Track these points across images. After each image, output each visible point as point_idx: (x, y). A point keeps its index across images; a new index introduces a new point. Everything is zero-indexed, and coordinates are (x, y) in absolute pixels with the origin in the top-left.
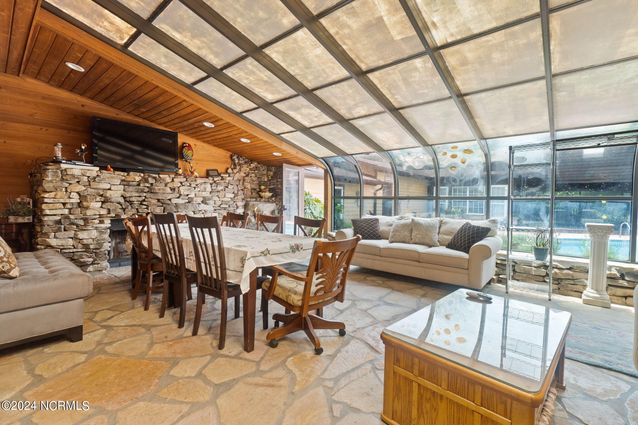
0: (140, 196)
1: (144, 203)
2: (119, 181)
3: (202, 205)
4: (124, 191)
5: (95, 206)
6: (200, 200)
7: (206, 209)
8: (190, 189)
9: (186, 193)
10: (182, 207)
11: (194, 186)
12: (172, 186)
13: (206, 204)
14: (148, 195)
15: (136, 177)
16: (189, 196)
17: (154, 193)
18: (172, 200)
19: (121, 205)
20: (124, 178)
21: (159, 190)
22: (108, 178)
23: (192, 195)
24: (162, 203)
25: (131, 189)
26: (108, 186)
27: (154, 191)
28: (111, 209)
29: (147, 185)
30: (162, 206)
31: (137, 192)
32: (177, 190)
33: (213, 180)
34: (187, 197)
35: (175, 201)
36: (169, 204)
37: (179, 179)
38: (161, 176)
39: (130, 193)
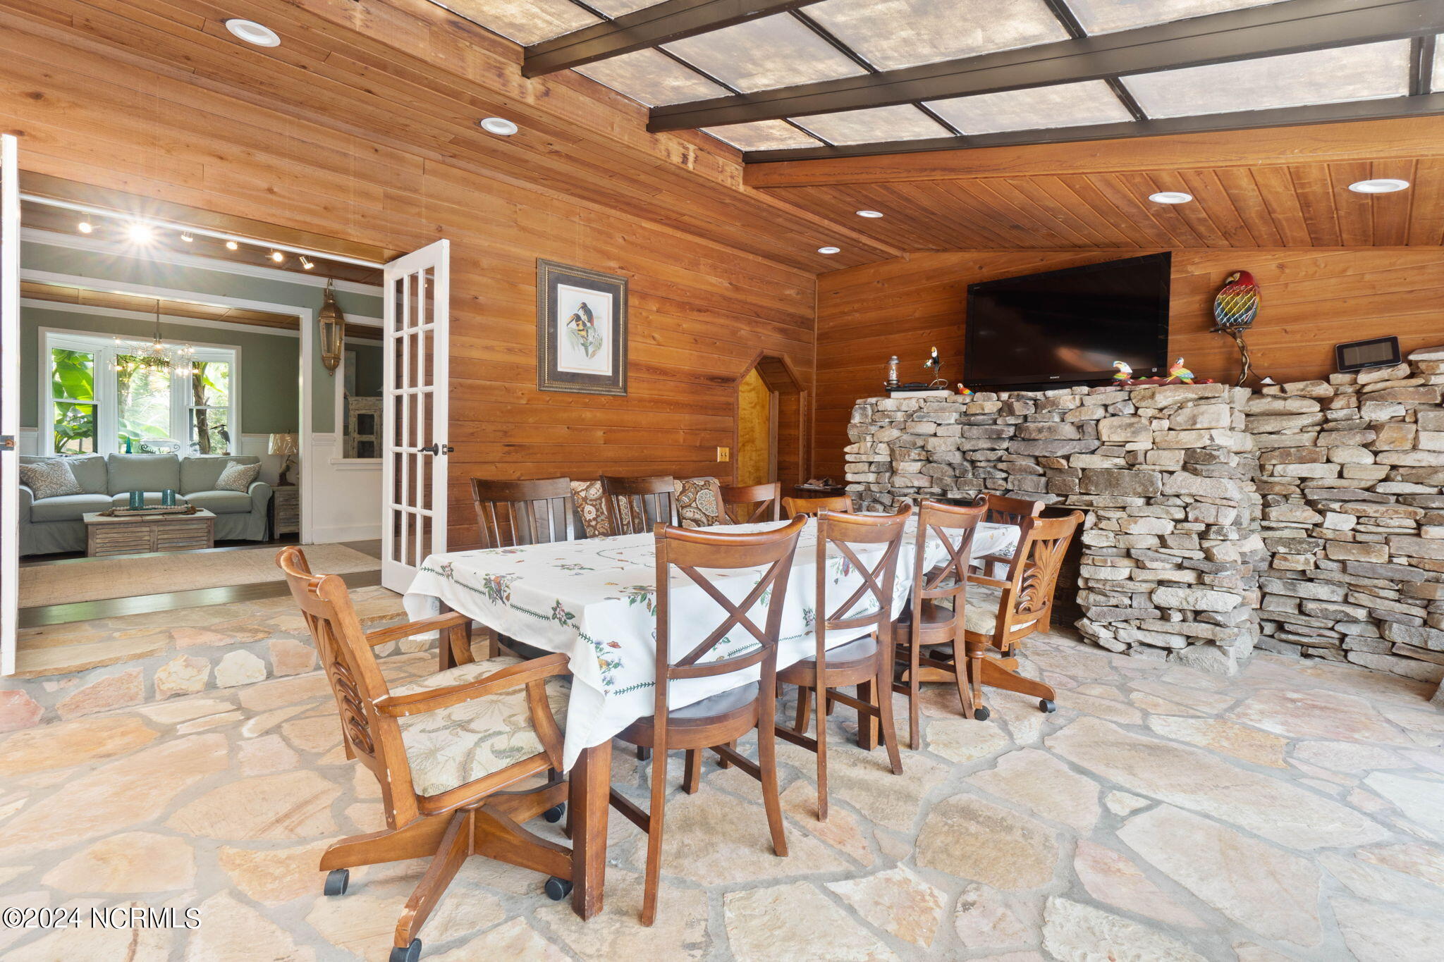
0: (993, 450)
1: (1000, 466)
2: (955, 416)
3: (1181, 476)
4: (962, 436)
5: (910, 468)
6: (1173, 460)
7: (1194, 491)
8: (1131, 425)
9: (1118, 437)
10: (1102, 481)
11: (1150, 412)
12: (1076, 420)
13: (1195, 472)
14: (1013, 446)
15: (989, 403)
16: (1129, 447)
17: (1029, 440)
18: (1071, 459)
19: (954, 469)
20: (964, 408)
21: (1040, 430)
22: (936, 411)
23: (1142, 444)
24: (1044, 467)
25: (975, 432)
26: (931, 428)
27: (1027, 437)
28: (935, 476)
29: (1011, 420)
30: (1044, 475)
31: (989, 438)
32: (1090, 429)
33: (1355, 382)
34: (1122, 451)
35: (1080, 462)
36: (1060, 470)
37: (1100, 397)
38: (1050, 393)
39: (973, 442)
